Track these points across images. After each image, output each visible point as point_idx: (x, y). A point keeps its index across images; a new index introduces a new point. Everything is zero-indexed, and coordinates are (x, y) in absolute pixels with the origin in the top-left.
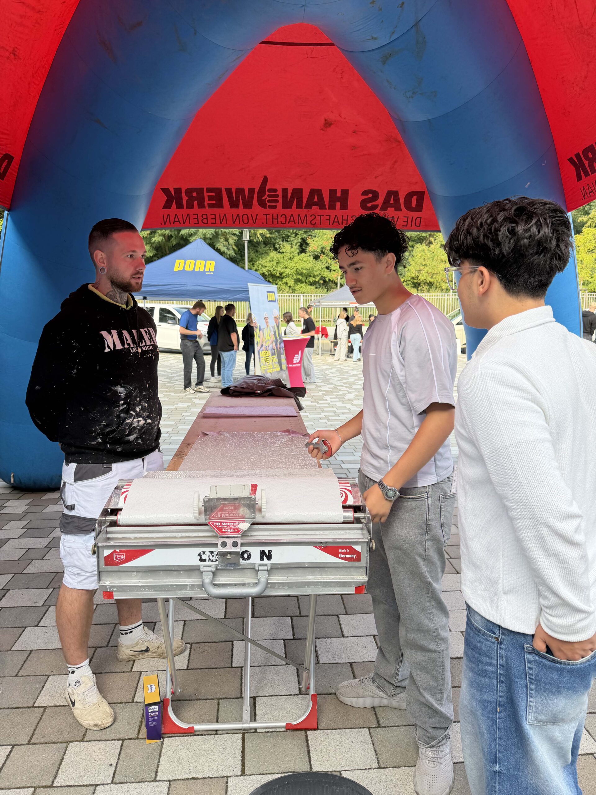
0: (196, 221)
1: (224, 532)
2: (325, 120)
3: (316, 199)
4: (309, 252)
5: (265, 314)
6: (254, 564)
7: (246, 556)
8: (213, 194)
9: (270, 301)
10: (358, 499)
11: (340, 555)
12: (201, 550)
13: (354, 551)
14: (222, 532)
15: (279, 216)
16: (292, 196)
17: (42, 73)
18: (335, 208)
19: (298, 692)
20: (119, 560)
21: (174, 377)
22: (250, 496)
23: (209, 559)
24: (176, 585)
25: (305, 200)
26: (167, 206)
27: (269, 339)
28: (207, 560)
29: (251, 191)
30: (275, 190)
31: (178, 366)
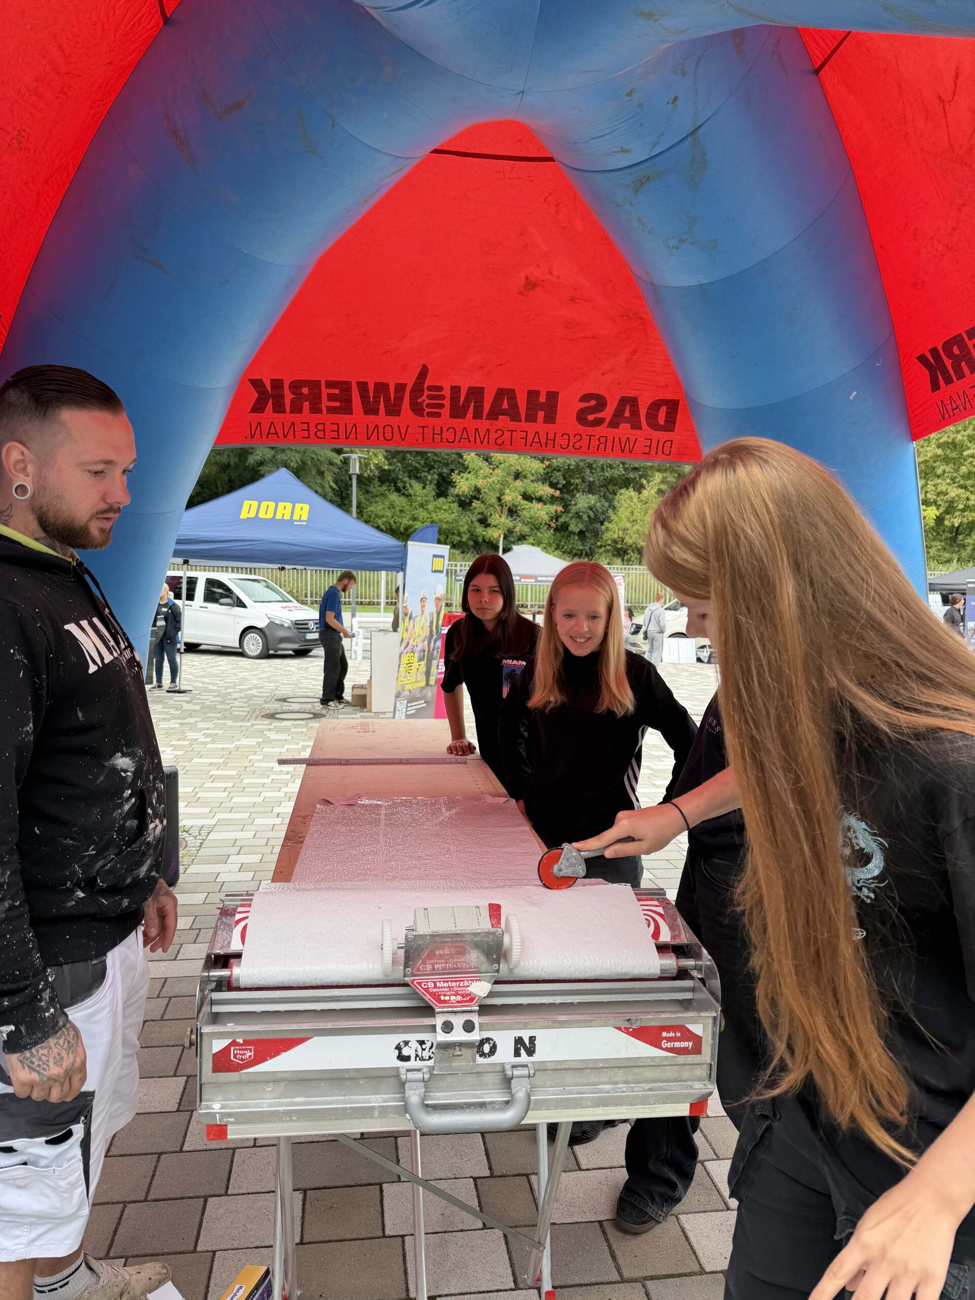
0: (306, 434)
1: (445, 1001)
2: (527, 278)
3: (505, 405)
4: (452, 496)
5: (423, 592)
6: (503, 1065)
7: (487, 1048)
8: (337, 391)
9: (436, 571)
10: (679, 930)
11: (664, 1044)
12: (400, 1038)
13: (688, 1035)
14: (441, 1002)
15: (444, 430)
16: (467, 400)
17: (62, 179)
18: (535, 421)
19: (512, 1285)
20: (242, 1060)
21: (229, 694)
22: (493, 930)
23: (417, 1056)
24: (351, 1108)
25: (487, 407)
26: (258, 408)
27: (421, 634)
28: (413, 1058)
29: (400, 388)
30: (439, 389)
31: (235, 674)
